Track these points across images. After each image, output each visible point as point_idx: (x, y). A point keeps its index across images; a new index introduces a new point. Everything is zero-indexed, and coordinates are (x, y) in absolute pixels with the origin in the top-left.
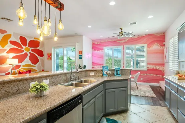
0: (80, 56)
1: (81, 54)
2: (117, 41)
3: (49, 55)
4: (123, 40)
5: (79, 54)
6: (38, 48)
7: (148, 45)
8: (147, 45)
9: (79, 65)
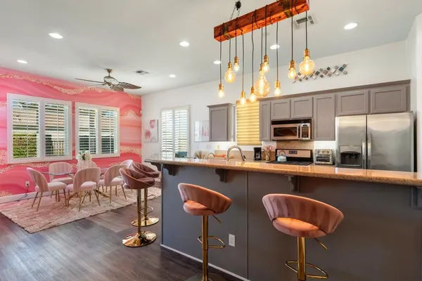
2: (55, 87)
4: (72, 89)
7: (121, 110)
8: (118, 109)
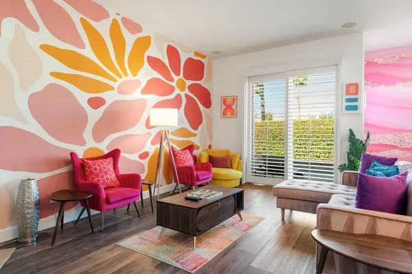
0: (348, 100)
1: (357, 93)
3: (229, 101)
5: (347, 93)
6: (200, 82)
9: (351, 130)
